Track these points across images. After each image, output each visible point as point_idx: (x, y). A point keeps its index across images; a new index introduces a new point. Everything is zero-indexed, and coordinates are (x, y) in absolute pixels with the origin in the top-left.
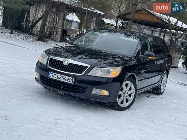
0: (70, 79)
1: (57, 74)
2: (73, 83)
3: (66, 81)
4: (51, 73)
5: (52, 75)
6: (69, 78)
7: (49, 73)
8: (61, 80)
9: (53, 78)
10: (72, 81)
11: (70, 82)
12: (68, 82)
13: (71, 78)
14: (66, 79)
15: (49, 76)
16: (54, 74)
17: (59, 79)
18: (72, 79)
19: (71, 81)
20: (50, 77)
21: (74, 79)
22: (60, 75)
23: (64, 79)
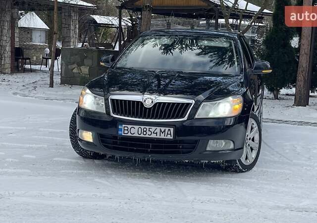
0: (165, 131)
1: (137, 127)
2: (172, 138)
3: (158, 136)
4: (123, 126)
5: (127, 130)
6: (163, 129)
7: (120, 127)
8: (147, 136)
9: (129, 134)
10: (170, 134)
11: (166, 137)
12: (162, 136)
13: (167, 129)
14: (156, 133)
15: (120, 133)
16: (130, 126)
17: (142, 135)
18: (169, 130)
19: (168, 134)
20: (123, 134)
21: (172, 130)
22: (143, 127)
23: (154, 133)
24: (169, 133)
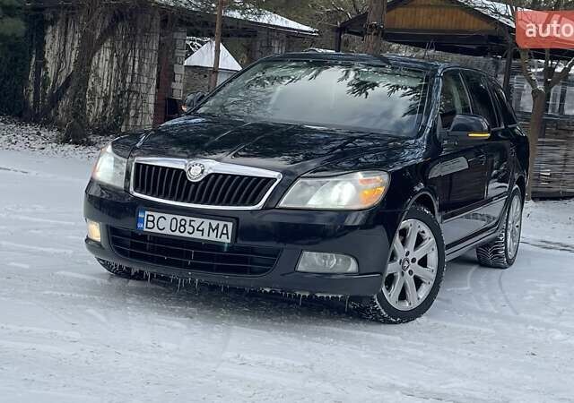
4: (147, 213)
7: (140, 215)
8: (186, 234)
9: (155, 230)
12: (213, 237)
15: (140, 225)
17: (177, 233)
18: (225, 226)
20: (145, 229)
23: (198, 230)
24: (225, 232)
